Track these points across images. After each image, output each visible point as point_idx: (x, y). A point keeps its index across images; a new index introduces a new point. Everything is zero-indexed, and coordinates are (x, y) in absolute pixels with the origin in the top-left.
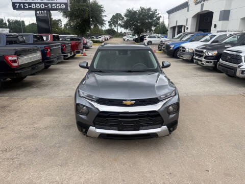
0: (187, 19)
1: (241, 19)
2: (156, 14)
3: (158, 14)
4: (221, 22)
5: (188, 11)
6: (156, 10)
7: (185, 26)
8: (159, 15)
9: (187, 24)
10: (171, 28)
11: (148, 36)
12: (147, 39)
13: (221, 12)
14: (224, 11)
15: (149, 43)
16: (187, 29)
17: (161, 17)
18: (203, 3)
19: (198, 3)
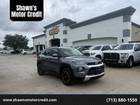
0: (46, 42)
1: (72, 42)
2: (26, 38)
3: (27, 39)
4: (64, 43)
5: (46, 38)
6: (25, 37)
7: (44, 45)
8: (28, 39)
9: (46, 44)
10: (35, 46)
11: (23, 50)
12: (24, 51)
13: (64, 39)
14: (65, 39)
15: (25, 54)
16: (47, 46)
17: (29, 40)
18: (54, 35)
19: (51, 35)
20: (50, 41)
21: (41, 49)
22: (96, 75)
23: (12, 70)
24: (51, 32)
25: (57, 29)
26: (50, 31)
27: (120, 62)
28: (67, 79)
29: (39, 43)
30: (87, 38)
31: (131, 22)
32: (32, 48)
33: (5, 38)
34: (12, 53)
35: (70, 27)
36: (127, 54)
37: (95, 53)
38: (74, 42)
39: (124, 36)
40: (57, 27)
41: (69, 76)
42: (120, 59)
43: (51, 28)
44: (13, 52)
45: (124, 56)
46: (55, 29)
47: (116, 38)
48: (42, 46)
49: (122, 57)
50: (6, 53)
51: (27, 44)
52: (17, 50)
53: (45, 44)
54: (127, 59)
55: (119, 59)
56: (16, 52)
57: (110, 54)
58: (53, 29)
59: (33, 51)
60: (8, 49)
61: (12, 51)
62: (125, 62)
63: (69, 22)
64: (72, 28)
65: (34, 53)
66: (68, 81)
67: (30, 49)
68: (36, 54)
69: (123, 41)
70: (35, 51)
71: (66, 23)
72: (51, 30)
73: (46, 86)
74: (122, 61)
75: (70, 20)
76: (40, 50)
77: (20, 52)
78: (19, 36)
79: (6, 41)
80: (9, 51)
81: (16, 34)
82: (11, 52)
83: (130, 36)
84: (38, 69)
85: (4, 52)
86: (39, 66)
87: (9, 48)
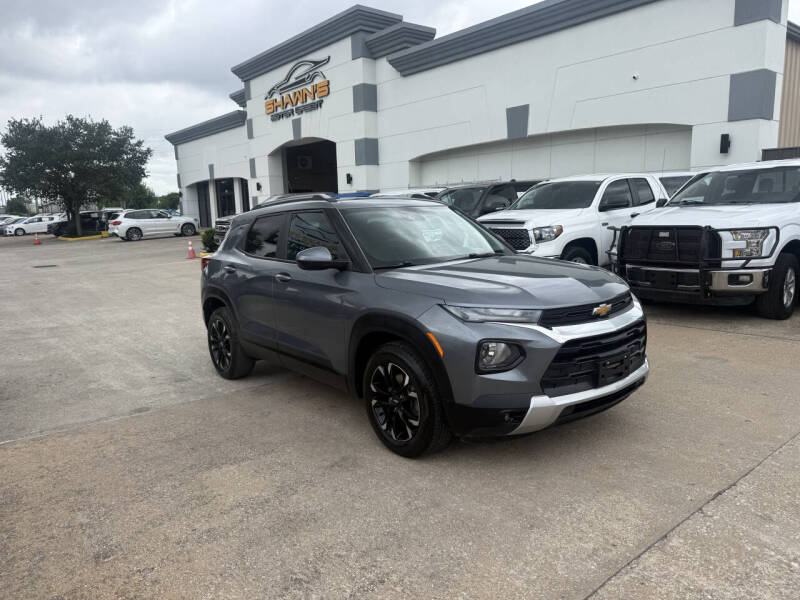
0: (252, 162)
1: (413, 161)
2: (133, 142)
3: (139, 143)
5: (250, 136)
6: (128, 131)
7: (244, 183)
8: (144, 148)
9: (253, 175)
10: (190, 187)
11: (122, 213)
12: (124, 222)
13: (357, 143)
14: (366, 140)
15: (134, 234)
16: (259, 187)
17: (149, 151)
18: (296, 116)
19: (280, 116)
20: (273, 155)
21: (226, 207)
22: (596, 386)
23: (53, 341)
24: (277, 96)
25: (318, 81)
26: (271, 93)
27: (719, 281)
28: (406, 418)
29: (211, 167)
30: (502, 134)
31: (784, 22)
32: (172, 202)
33: (8, 142)
34: (58, 231)
35: (392, 63)
36: (773, 232)
37: (560, 230)
38: (422, 162)
39: (734, 116)
40: (316, 63)
41: (413, 394)
42: (725, 264)
43: (278, 76)
44: (61, 225)
45: (748, 244)
46: (301, 82)
47: (685, 130)
48: (232, 189)
49: (737, 254)
50: (25, 234)
51: (141, 173)
52: (88, 216)
53: (246, 176)
54: (771, 262)
55: (718, 266)
56: (81, 227)
57: (663, 234)
58: (292, 80)
59: (177, 220)
60: (34, 209)
61: (57, 219)
62: (755, 286)
63: (388, 30)
64: (408, 67)
65: (187, 230)
66: (412, 427)
67: (162, 207)
68: (196, 234)
69: (725, 144)
70: (190, 220)
71: (371, 37)
72: (282, 87)
73: (269, 459)
74: (734, 279)
75: (397, 20)
76: (222, 212)
77: (104, 226)
78: (87, 127)
79: (12, 159)
80: (40, 220)
81: (70, 119)
82: (50, 226)
83: (769, 117)
84: (211, 343)
85: (11, 229)
86: (217, 319)
87: (36, 202)
